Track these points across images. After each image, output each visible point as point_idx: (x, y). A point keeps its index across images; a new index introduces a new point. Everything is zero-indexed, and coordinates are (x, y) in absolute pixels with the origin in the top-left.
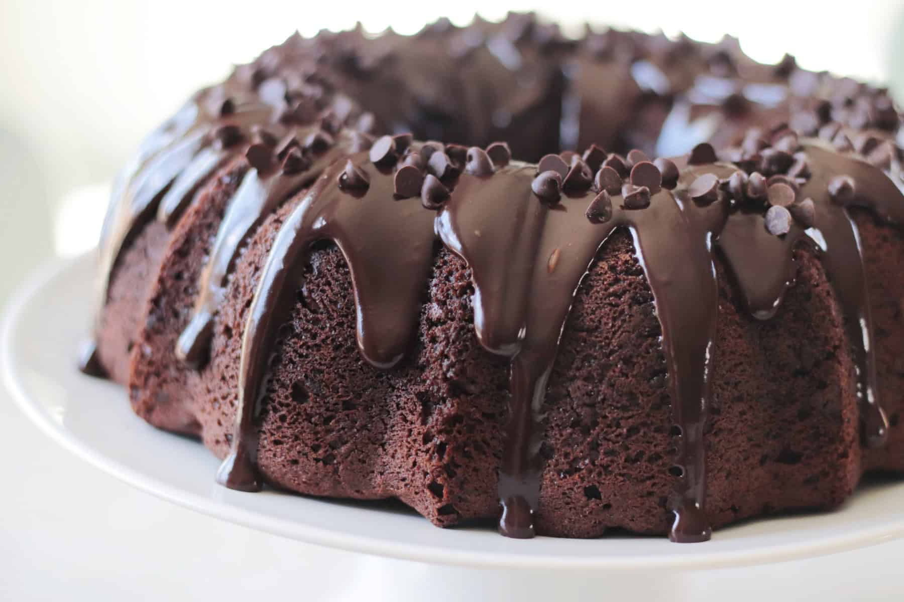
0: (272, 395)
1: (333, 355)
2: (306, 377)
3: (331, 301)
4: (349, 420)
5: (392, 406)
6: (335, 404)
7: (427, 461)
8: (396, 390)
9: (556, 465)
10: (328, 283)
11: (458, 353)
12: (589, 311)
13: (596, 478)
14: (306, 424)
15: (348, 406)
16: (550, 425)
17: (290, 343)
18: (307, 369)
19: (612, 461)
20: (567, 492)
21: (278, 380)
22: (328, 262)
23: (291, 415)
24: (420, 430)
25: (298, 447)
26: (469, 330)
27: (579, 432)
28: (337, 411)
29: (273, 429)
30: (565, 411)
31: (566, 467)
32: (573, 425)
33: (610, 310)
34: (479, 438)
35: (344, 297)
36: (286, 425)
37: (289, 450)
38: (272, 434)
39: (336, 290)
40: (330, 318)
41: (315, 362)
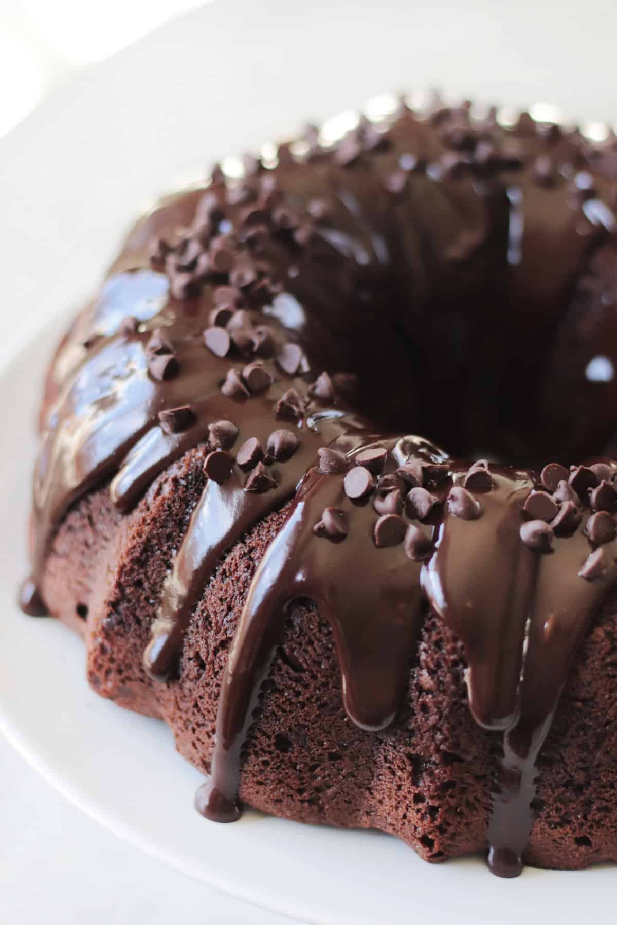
0: (254, 741)
1: (318, 713)
2: (290, 730)
3: (314, 661)
4: (335, 768)
5: (380, 758)
6: (320, 755)
7: (419, 819)
8: (383, 744)
9: (547, 817)
10: (311, 643)
11: (452, 728)
12: (585, 683)
13: (588, 831)
14: (290, 771)
15: (333, 757)
16: (542, 783)
17: (272, 698)
18: (291, 724)
19: (606, 817)
20: (558, 840)
21: (259, 729)
22: (310, 620)
23: (275, 762)
24: (410, 790)
25: (282, 790)
26: (462, 705)
27: (571, 791)
28: (323, 761)
29: (255, 771)
30: (558, 773)
31: (557, 820)
32: (566, 785)
33: (607, 682)
34: (471, 798)
35: (328, 658)
36: (269, 769)
37: (273, 790)
38: (254, 776)
39: (319, 651)
40: (314, 677)
41: (300, 718)
